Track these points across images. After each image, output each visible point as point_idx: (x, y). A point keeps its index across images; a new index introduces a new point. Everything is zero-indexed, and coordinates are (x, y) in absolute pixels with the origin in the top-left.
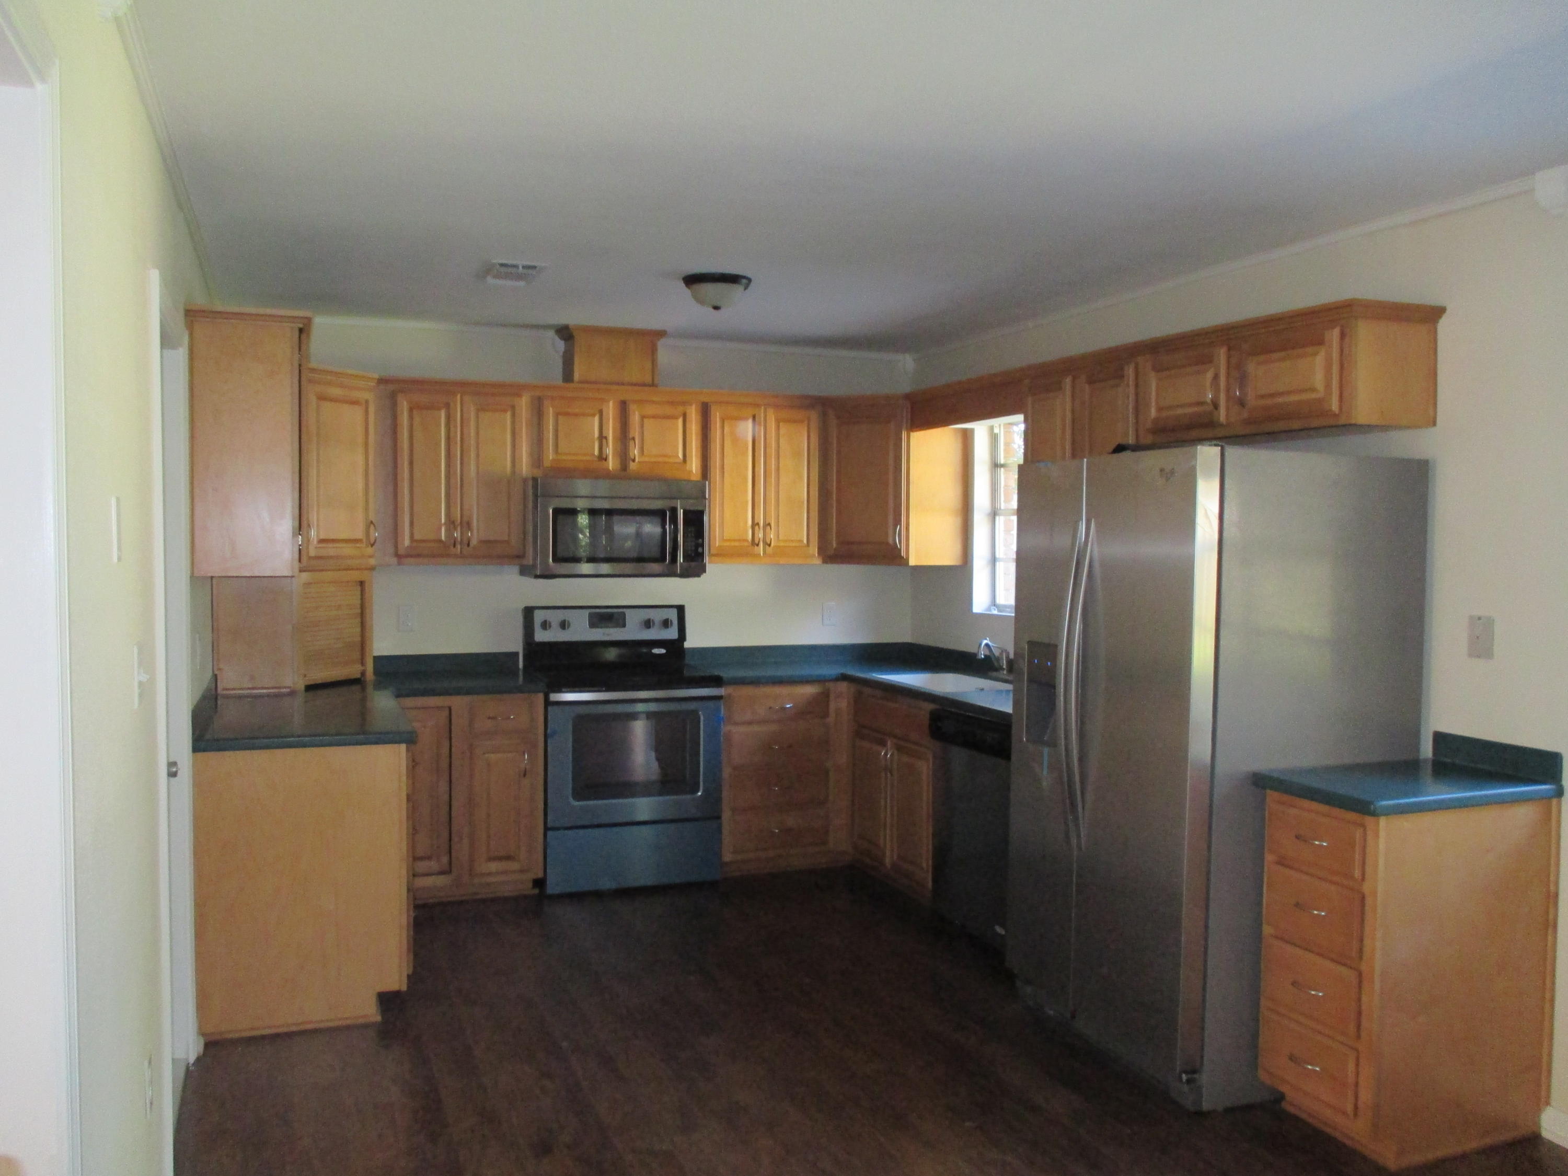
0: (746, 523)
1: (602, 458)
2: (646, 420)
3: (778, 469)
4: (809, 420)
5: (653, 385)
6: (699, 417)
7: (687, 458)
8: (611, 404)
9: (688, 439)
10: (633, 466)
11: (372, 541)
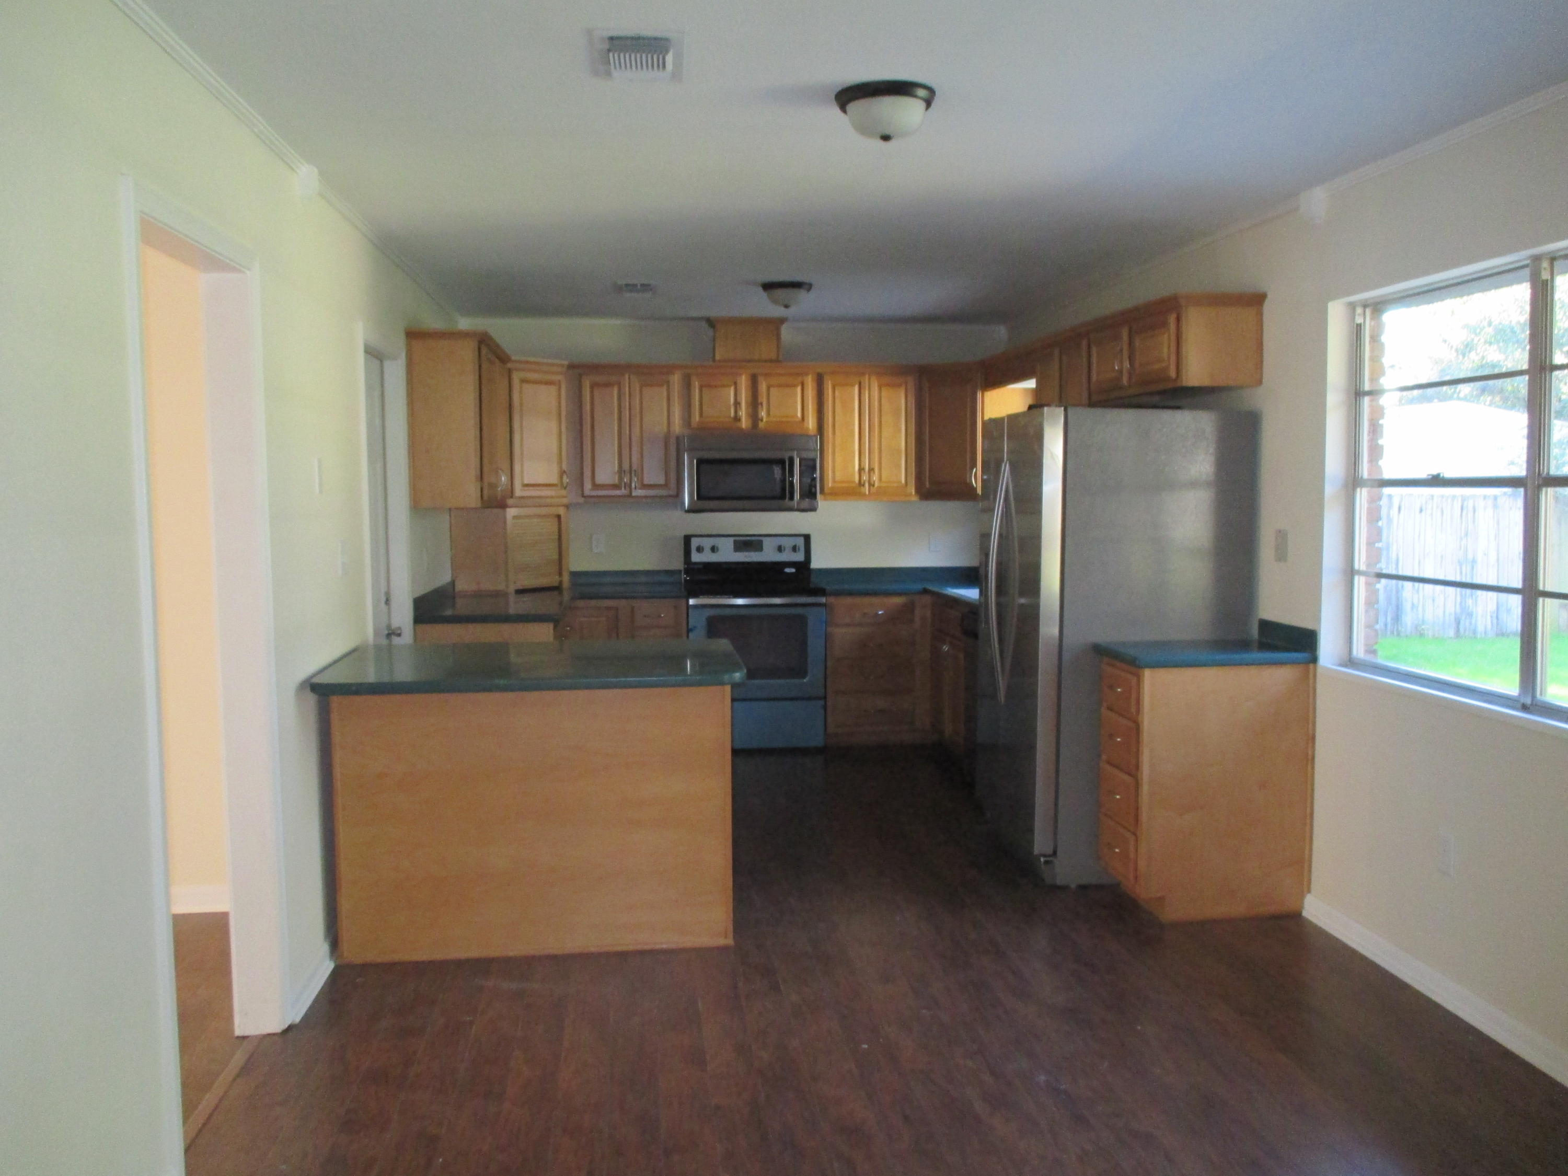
0: (854, 467)
1: (737, 419)
2: (772, 389)
3: (880, 422)
4: (906, 383)
5: (777, 361)
6: (815, 385)
7: (806, 418)
8: (744, 377)
9: (805, 402)
10: (761, 425)
11: (565, 485)
